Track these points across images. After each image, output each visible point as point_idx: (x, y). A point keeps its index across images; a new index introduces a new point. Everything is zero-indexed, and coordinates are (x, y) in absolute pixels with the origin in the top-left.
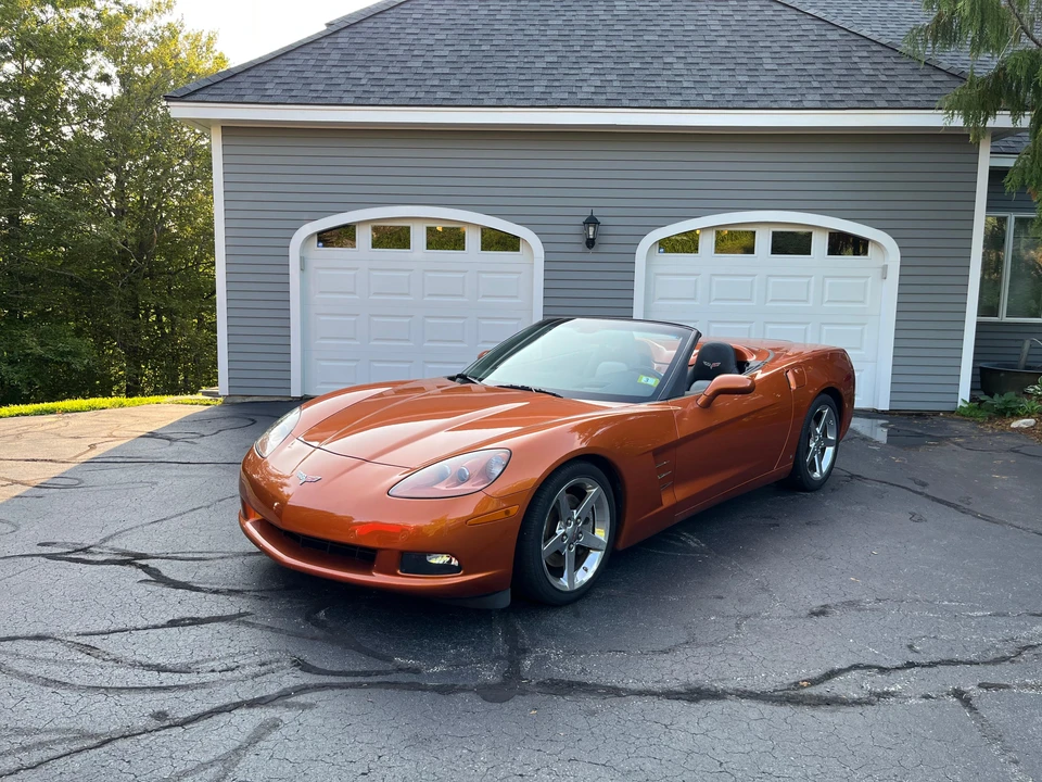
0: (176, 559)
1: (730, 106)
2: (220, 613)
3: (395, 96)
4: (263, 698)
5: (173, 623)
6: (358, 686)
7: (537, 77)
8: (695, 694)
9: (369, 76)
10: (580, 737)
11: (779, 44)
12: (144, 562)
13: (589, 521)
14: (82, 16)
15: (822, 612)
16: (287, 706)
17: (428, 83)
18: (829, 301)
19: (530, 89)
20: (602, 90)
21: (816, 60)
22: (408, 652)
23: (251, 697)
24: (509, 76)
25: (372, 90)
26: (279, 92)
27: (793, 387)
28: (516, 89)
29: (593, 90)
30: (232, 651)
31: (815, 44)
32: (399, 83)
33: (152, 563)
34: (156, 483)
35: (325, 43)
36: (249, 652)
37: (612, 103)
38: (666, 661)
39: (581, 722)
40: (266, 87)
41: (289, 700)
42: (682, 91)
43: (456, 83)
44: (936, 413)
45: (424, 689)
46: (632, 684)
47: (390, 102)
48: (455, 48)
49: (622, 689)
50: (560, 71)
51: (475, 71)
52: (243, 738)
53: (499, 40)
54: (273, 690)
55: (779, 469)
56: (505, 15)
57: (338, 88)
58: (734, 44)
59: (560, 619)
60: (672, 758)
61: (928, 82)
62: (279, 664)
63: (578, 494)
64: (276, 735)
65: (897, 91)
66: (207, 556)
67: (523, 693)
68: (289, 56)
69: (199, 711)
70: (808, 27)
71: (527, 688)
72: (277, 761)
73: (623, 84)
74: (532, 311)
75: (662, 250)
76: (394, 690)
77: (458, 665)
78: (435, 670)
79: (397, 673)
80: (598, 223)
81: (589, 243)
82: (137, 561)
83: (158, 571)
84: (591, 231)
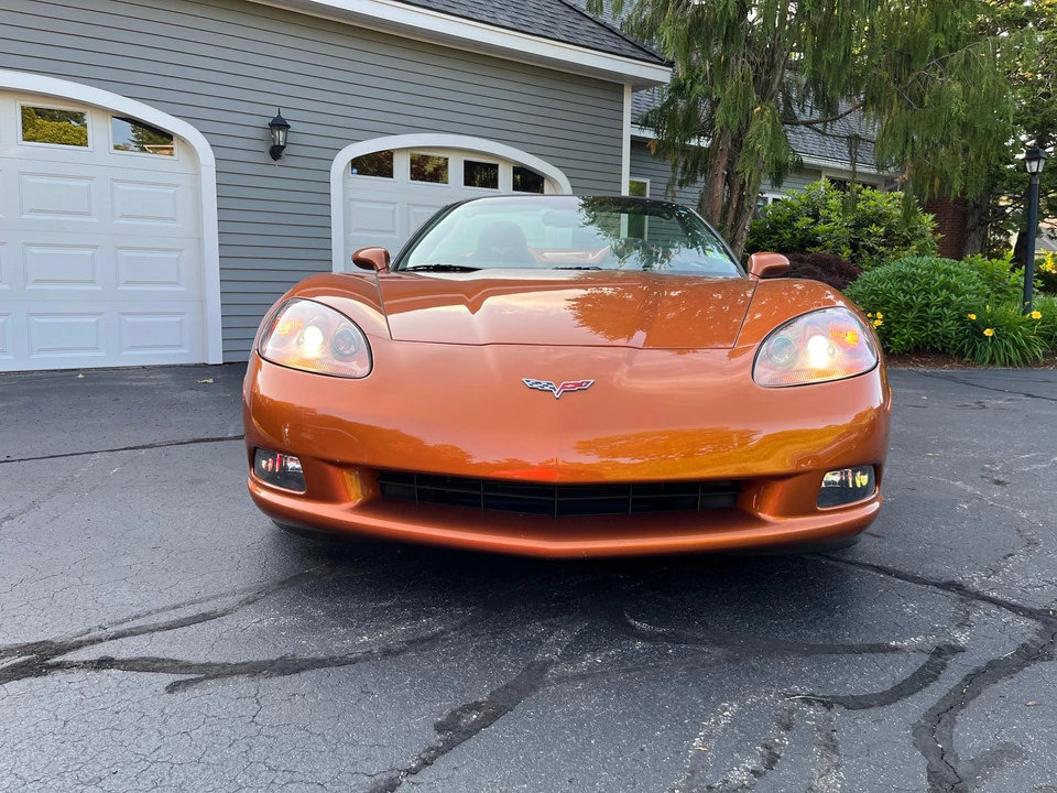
0: (146, 630)
12: (84, 657)
61: (584, 26)
66: (209, 609)
74: (199, 239)
75: (355, 171)
76: (1006, 680)
77: (963, 624)
78: (962, 638)
79: (947, 659)
80: (289, 127)
81: (276, 152)
82: (58, 659)
83: (164, 660)
84: (280, 135)
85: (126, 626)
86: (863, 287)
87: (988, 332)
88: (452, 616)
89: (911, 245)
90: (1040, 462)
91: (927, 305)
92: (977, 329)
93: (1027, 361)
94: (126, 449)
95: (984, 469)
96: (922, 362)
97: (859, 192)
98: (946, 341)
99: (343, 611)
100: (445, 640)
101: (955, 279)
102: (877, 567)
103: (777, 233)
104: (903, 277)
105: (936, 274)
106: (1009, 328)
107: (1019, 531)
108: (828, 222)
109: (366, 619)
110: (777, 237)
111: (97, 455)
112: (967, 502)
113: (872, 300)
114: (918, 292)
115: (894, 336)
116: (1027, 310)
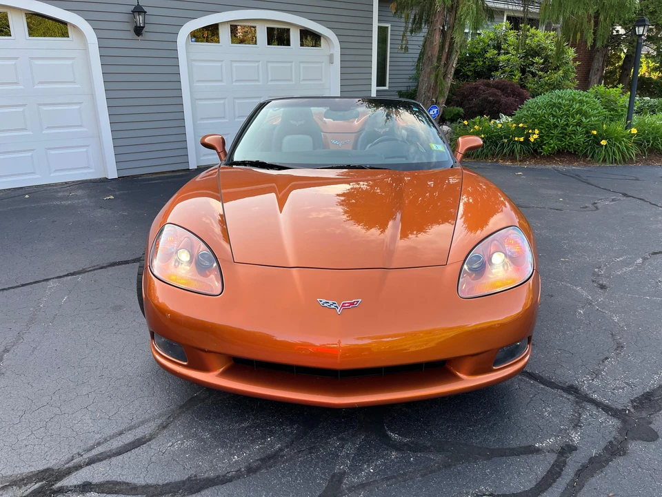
6: (573, 488)
12: (75, 482)
33: (89, 478)
67: (647, 421)
71: (637, 416)
74: (93, 95)
75: (193, 40)
76: (598, 474)
77: (576, 425)
78: (576, 437)
79: (567, 457)
80: (145, 12)
81: (138, 31)
82: (59, 485)
83: (120, 483)
84: (140, 19)
85: (94, 453)
86: (527, 111)
87: (604, 142)
88: (285, 434)
89: (559, 70)
90: (628, 265)
91: (567, 125)
92: (596, 140)
93: (626, 160)
94: (67, 275)
95: (594, 274)
96: (561, 161)
97: (528, 30)
98: (577, 148)
99: (221, 433)
100: (283, 456)
101: (585, 106)
102: (529, 373)
103: (473, 61)
104: (554, 105)
105: (574, 103)
106: (616, 139)
107: (612, 335)
108: (508, 53)
109: (235, 439)
110: (473, 63)
111: (51, 282)
112: (583, 307)
113: (533, 121)
114: (562, 116)
115: (545, 144)
116: (628, 127)
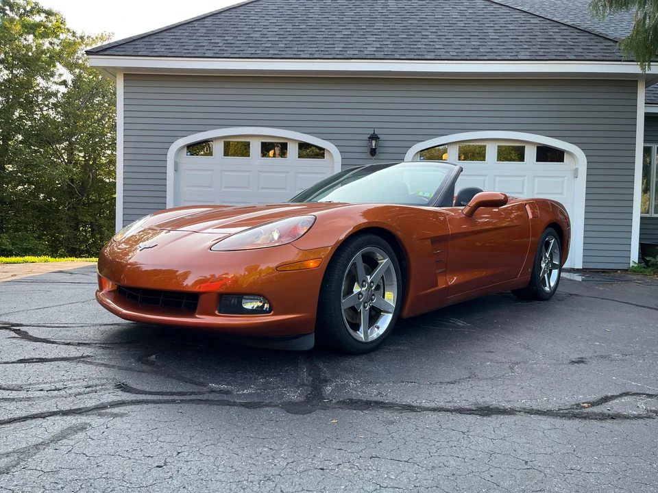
0: (44, 326)
1: (468, 58)
2: (65, 356)
3: (241, 52)
4: (79, 409)
5: (21, 361)
6: (174, 401)
7: (337, 42)
8: (486, 411)
9: (224, 42)
10: (380, 440)
11: (499, 25)
12: (18, 328)
13: (380, 288)
14: (51, 43)
15: (581, 361)
16: (100, 415)
17: (263, 45)
18: (537, 193)
19: (332, 49)
20: (381, 50)
21: (524, 34)
22: (222, 381)
23: (68, 408)
24: (318, 42)
25: (226, 49)
26: (163, 50)
27: (530, 216)
28: (323, 49)
29: (375, 49)
30: (65, 378)
31: (523, 25)
32: (244, 45)
33: (22, 329)
34: (50, 291)
35: (196, 24)
36: (80, 379)
37: (387, 57)
38: (455, 389)
39: (381, 429)
40: (155, 47)
41: (103, 411)
42: (435, 50)
43: (283, 46)
44: (615, 271)
45: (234, 404)
46: (425, 403)
47: (238, 56)
48: (283, 27)
49: (416, 407)
50: (352, 39)
51: (295, 39)
52: (47, 436)
53: (312, 23)
54: (91, 403)
55: (521, 278)
56: (316, 10)
57: (202, 48)
58: (469, 25)
59: (358, 362)
60: (475, 457)
61: (601, 46)
62: (103, 387)
63: (371, 263)
64: (81, 435)
65: (581, 50)
66: (69, 325)
67: (325, 408)
68: (172, 31)
69: (16, 416)
70: (517, 16)
71: (328, 405)
72: (73, 455)
73: (395, 46)
75: (422, 158)
80: (379, 138)
81: (373, 152)
82: (13, 327)
83: (26, 333)
84: (374, 143)
